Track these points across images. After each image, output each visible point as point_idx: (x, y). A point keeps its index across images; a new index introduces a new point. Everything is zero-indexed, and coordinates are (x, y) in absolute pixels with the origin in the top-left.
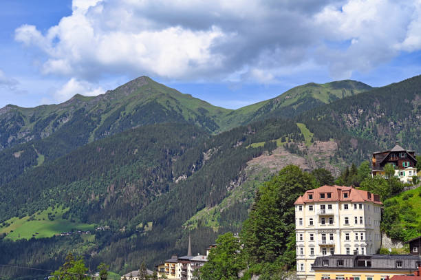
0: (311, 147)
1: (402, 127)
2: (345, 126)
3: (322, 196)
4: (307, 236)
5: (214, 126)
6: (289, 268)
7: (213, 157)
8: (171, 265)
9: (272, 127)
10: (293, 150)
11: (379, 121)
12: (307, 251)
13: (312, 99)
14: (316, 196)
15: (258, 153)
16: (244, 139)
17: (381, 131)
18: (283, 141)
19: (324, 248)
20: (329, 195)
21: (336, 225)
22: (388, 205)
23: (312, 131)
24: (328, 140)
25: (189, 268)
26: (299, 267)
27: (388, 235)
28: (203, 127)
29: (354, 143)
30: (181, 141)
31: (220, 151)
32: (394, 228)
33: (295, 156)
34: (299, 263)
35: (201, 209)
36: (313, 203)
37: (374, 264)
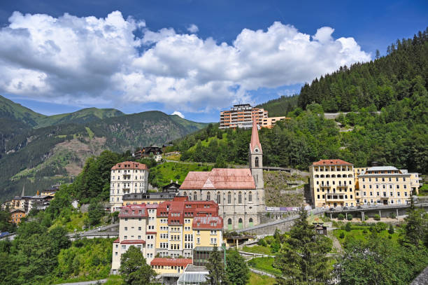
0: (92, 140)
1: (137, 134)
2: (110, 131)
3: (126, 166)
4: (116, 185)
5: (34, 123)
6: (104, 200)
7: (34, 141)
8: (16, 201)
9: (71, 128)
10: (82, 141)
11: (127, 130)
12: (116, 192)
13: (93, 116)
14: (123, 166)
15: (62, 140)
16: (54, 133)
17: (128, 135)
18: (77, 135)
19: (124, 190)
20: (129, 166)
21: (131, 180)
22: (151, 171)
23: (93, 132)
24: (101, 137)
25: (30, 202)
26: (111, 199)
27: (151, 184)
28: (27, 123)
29: (115, 140)
30: (13, 130)
31: (38, 138)
32: (154, 181)
33: (83, 144)
34: (111, 197)
35: (23, 170)
36: (121, 169)
37: (151, 196)
